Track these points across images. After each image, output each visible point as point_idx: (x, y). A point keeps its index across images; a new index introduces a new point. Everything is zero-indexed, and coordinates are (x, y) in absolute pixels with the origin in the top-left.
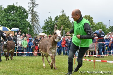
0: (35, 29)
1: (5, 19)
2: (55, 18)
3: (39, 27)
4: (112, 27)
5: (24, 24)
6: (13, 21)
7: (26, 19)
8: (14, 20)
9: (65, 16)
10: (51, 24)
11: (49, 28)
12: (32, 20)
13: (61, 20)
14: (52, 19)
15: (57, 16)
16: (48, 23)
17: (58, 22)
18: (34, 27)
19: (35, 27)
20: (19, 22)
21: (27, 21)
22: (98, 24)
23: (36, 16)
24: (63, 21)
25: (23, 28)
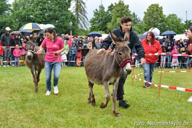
0: (81, 22)
1: (39, 7)
2: (109, 7)
3: (86, 19)
4: (190, 21)
5: (64, 15)
6: (50, 10)
7: (68, 8)
8: (52, 10)
9: (123, 4)
10: (102, 16)
11: (99, 21)
12: (77, 9)
13: (118, 11)
14: (104, 8)
15: (112, 5)
16: (99, 15)
17: (113, 13)
18: (79, 19)
19: (81, 19)
20: (58, 12)
21: (69, 11)
22: (170, 16)
23: (82, 4)
24: (120, 12)
25: (64, 21)
